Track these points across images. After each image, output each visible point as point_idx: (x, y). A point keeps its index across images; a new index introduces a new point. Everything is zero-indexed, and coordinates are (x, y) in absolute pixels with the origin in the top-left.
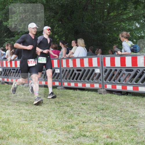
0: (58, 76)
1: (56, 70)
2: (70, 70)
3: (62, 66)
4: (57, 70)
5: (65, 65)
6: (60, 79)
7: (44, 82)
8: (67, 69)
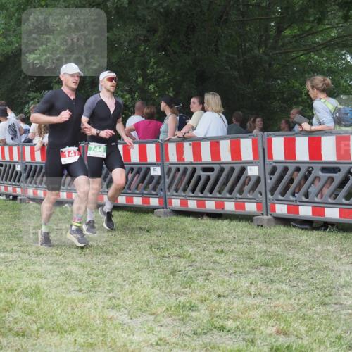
0: (158, 183)
1: (152, 168)
2: (186, 170)
3: (168, 160)
4: (154, 170)
5: (173, 157)
6: (161, 190)
7: (124, 198)
8: (178, 166)
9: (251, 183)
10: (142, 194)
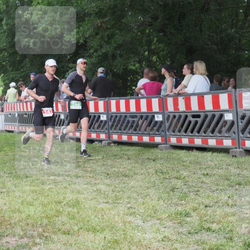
0: (160, 126)
1: (156, 116)
2: (180, 116)
3: (167, 109)
4: (158, 117)
5: (171, 108)
6: (163, 131)
7: (137, 137)
8: (175, 114)
9: (227, 126)
10: (149, 134)
